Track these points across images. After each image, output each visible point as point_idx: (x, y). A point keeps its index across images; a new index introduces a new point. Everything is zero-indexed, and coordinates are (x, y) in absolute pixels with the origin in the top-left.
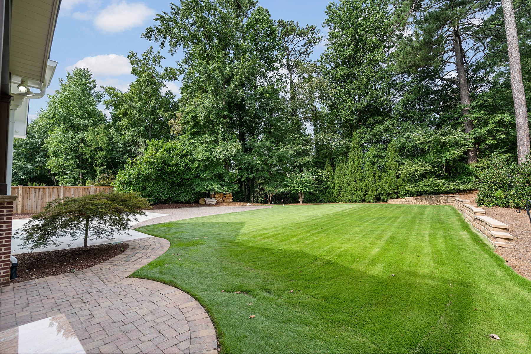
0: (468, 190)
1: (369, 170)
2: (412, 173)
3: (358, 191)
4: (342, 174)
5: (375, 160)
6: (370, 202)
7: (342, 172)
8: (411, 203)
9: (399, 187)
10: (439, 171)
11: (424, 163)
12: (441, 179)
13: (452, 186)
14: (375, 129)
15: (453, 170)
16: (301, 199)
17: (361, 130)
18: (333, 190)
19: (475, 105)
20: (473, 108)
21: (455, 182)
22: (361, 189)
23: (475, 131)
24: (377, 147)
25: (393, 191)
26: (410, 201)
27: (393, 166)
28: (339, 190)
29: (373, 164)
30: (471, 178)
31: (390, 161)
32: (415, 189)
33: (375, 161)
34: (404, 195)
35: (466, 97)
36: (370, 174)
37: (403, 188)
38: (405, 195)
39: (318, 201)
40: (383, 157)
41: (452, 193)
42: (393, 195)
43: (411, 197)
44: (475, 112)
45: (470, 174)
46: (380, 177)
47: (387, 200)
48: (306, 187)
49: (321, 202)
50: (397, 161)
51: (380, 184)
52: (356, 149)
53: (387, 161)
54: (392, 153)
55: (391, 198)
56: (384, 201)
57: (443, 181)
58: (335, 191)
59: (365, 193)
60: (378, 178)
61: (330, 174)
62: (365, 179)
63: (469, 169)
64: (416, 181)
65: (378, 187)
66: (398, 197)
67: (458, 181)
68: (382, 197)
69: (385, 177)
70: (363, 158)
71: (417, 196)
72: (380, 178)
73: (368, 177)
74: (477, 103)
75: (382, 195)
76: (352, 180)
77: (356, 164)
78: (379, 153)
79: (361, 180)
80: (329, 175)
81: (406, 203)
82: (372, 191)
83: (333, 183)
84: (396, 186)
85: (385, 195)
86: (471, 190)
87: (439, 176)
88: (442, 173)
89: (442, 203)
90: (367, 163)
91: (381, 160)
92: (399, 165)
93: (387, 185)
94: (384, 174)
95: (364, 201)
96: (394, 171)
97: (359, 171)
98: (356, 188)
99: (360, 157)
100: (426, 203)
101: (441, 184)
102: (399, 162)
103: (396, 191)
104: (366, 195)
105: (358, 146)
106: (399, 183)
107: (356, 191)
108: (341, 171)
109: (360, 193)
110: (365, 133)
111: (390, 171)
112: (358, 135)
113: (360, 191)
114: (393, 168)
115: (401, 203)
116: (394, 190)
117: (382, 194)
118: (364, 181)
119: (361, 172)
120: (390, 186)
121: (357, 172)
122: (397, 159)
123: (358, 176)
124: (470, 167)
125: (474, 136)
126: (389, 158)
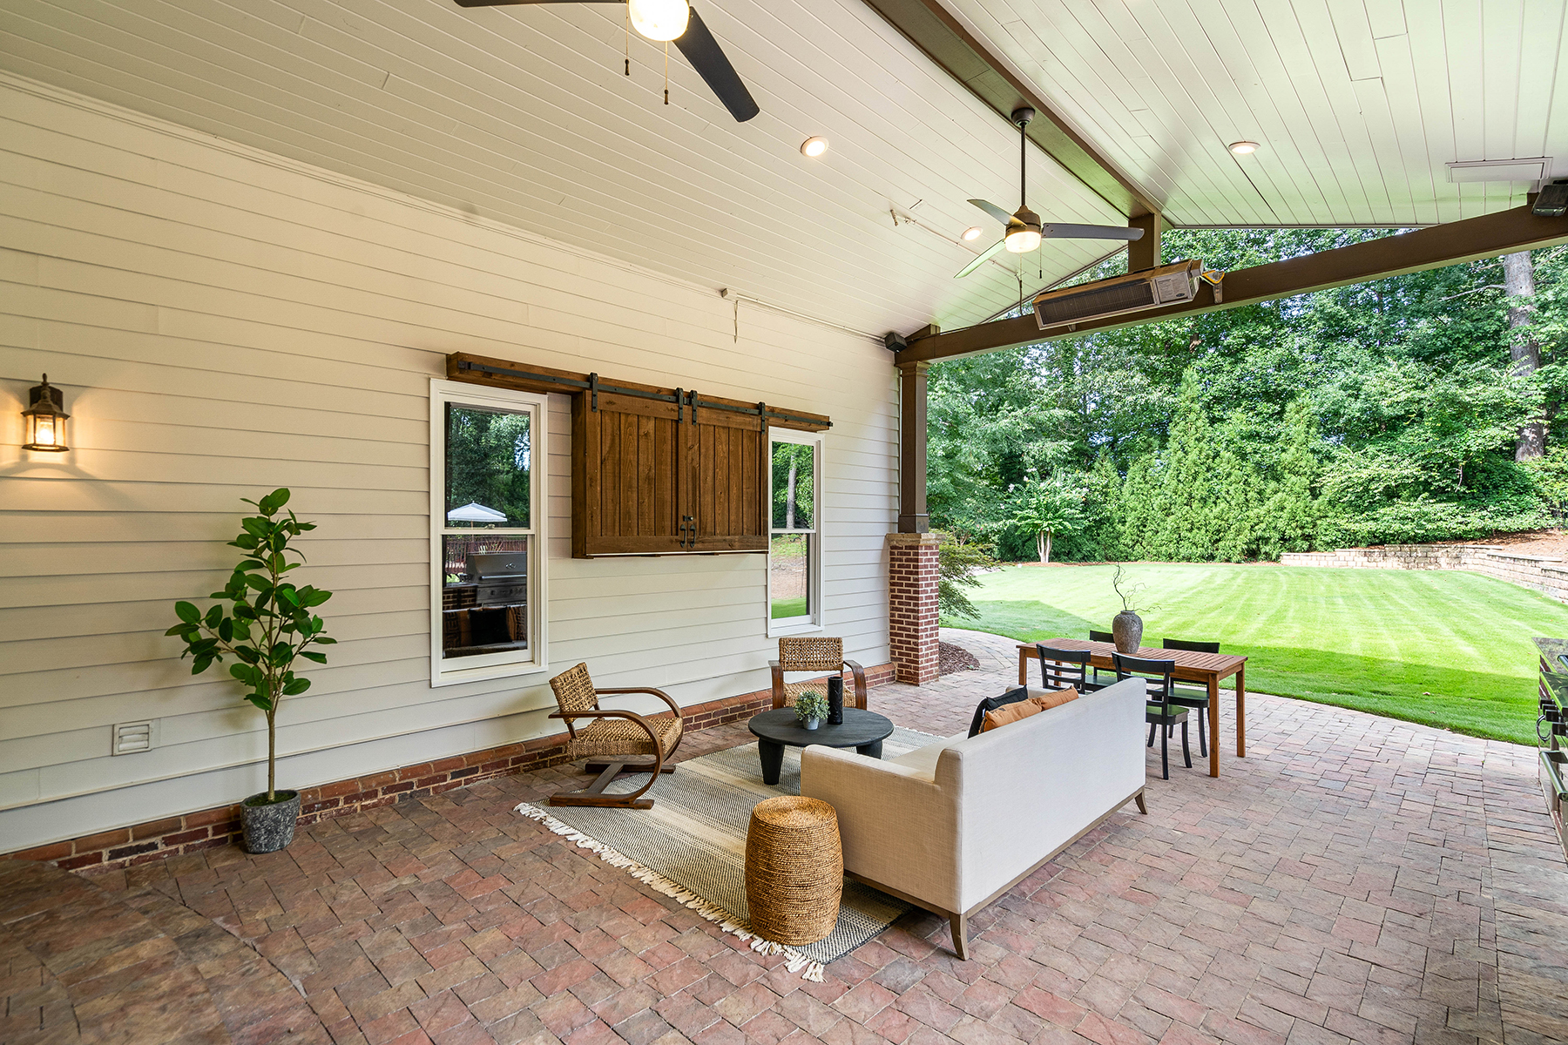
0: (1523, 531)
1: (1229, 475)
2: (1361, 485)
3: (1195, 531)
4: (1146, 483)
5: (1249, 447)
6: (1228, 560)
7: (1148, 478)
8: (1351, 564)
9: (1319, 522)
10: (1440, 480)
11: (1395, 457)
12: (1445, 501)
13: (1475, 520)
14: (1250, 359)
15: (1480, 476)
16: (1044, 550)
17: (1204, 363)
18: (1119, 527)
19: (1551, 298)
20: (1544, 307)
21: (1485, 508)
22: (1206, 525)
23: (1550, 372)
24: (1252, 409)
25: (1299, 532)
26: (1352, 558)
27: (1303, 463)
28: (1138, 527)
29: (1243, 456)
30: (1527, 498)
31: (1292, 449)
32: (1364, 527)
33: (1249, 450)
34: (1333, 544)
35: (1522, 276)
36: (1234, 486)
37: (1329, 524)
38: (1334, 542)
39: (1079, 556)
40: (1272, 439)
41: (1472, 539)
42: (1299, 542)
43: (1350, 547)
44: (1550, 319)
45: (1525, 489)
46: (1260, 493)
47: (1278, 557)
48: (1065, 519)
49: (1087, 558)
50: (1313, 451)
51: (1262, 513)
52: (1192, 416)
53: (1284, 451)
54: (1302, 427)
55: (1291, 550)
56: (1268, 556)
57: (1451, 507)
58: (1127, 530)
59: (1215, 537)
60: (1256, 495)
61: (1111, 485)
62: (1218, 498)
63: (1523, 476)
64: (1372, 506)
65: (1256, 521)
66: (1311, 549)
67: (1491, 508)
68: (1267, 549)
69: (1276, 492)
70: (1211, 440)
71: (1368, 546)
72: (1261, 497)
73: (1228, 492)
74: (1557, 294)
75: (1266, 544)
76: (1179, 500)
77: (1193, 456)
78: (1260, 429)
79: (1204, 500)
80: (1107, 486)
81: (1337, 564)
82: (1239, 532)
83: (1120, 507)
84: (1309, 519)
85: (1275, 543)
86: (1531, 531)
87: (1440, 494)
88: (1447, 486)
89: (1444, 565)
90: (1226, 455)
91: (1267, 447)
92: (1320, 461)
93: (1285, 515)
94: (1273, 485)
95: (1211, 558)
96: (1304, 479)
97: (1201, 478)
98: (1192, 524)
99: (1204, 438)
100: (1395, 564)
101: (1445, 514)
102: (1320, 452)
103: (1308, 531)
104: (1217, 541)
105: (1197, 407)
106: (1319, 511)
107: (1191, 530)
108: (1144, 477)
109: (1201, 536)
110: (1217, 370)
111: (1294, 479)
112: (1196, 377)
113: (1203, 531)
114: (1302, 470)
115: (1323, 564)
116: (1302, 528)
117: (1266, 541)
118: (1215, 503)
119: (1204, 480)
120: (1293, 518)
121: (1195, 479)
122: (1313, 444)
123: (1199, 489)
124: (1527, 469)
125: (1545, 385)
126: (1289, 441)
